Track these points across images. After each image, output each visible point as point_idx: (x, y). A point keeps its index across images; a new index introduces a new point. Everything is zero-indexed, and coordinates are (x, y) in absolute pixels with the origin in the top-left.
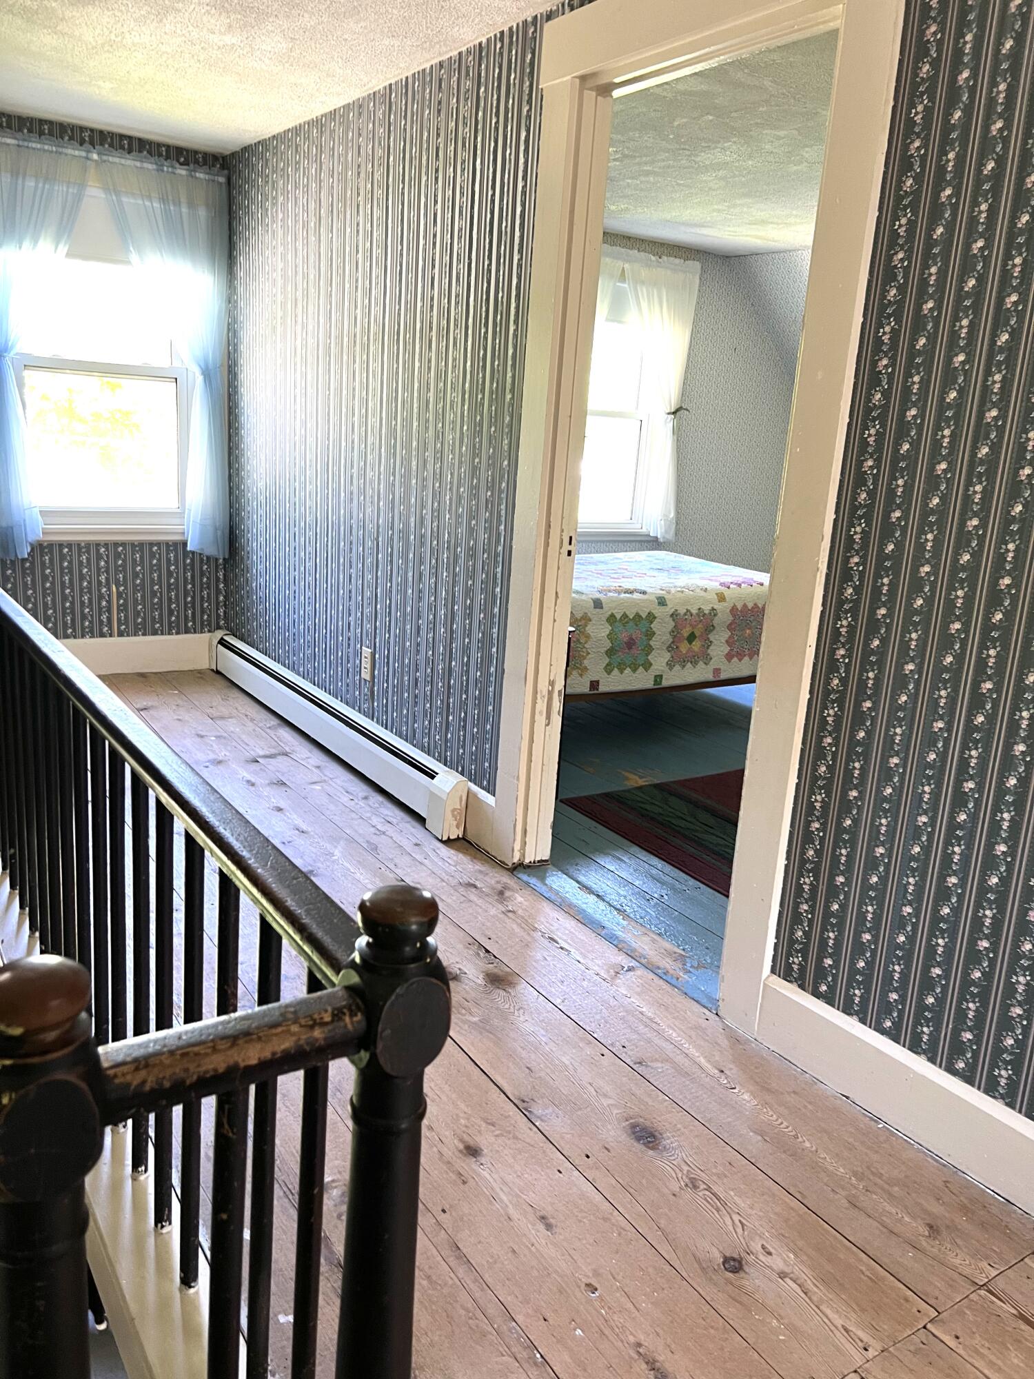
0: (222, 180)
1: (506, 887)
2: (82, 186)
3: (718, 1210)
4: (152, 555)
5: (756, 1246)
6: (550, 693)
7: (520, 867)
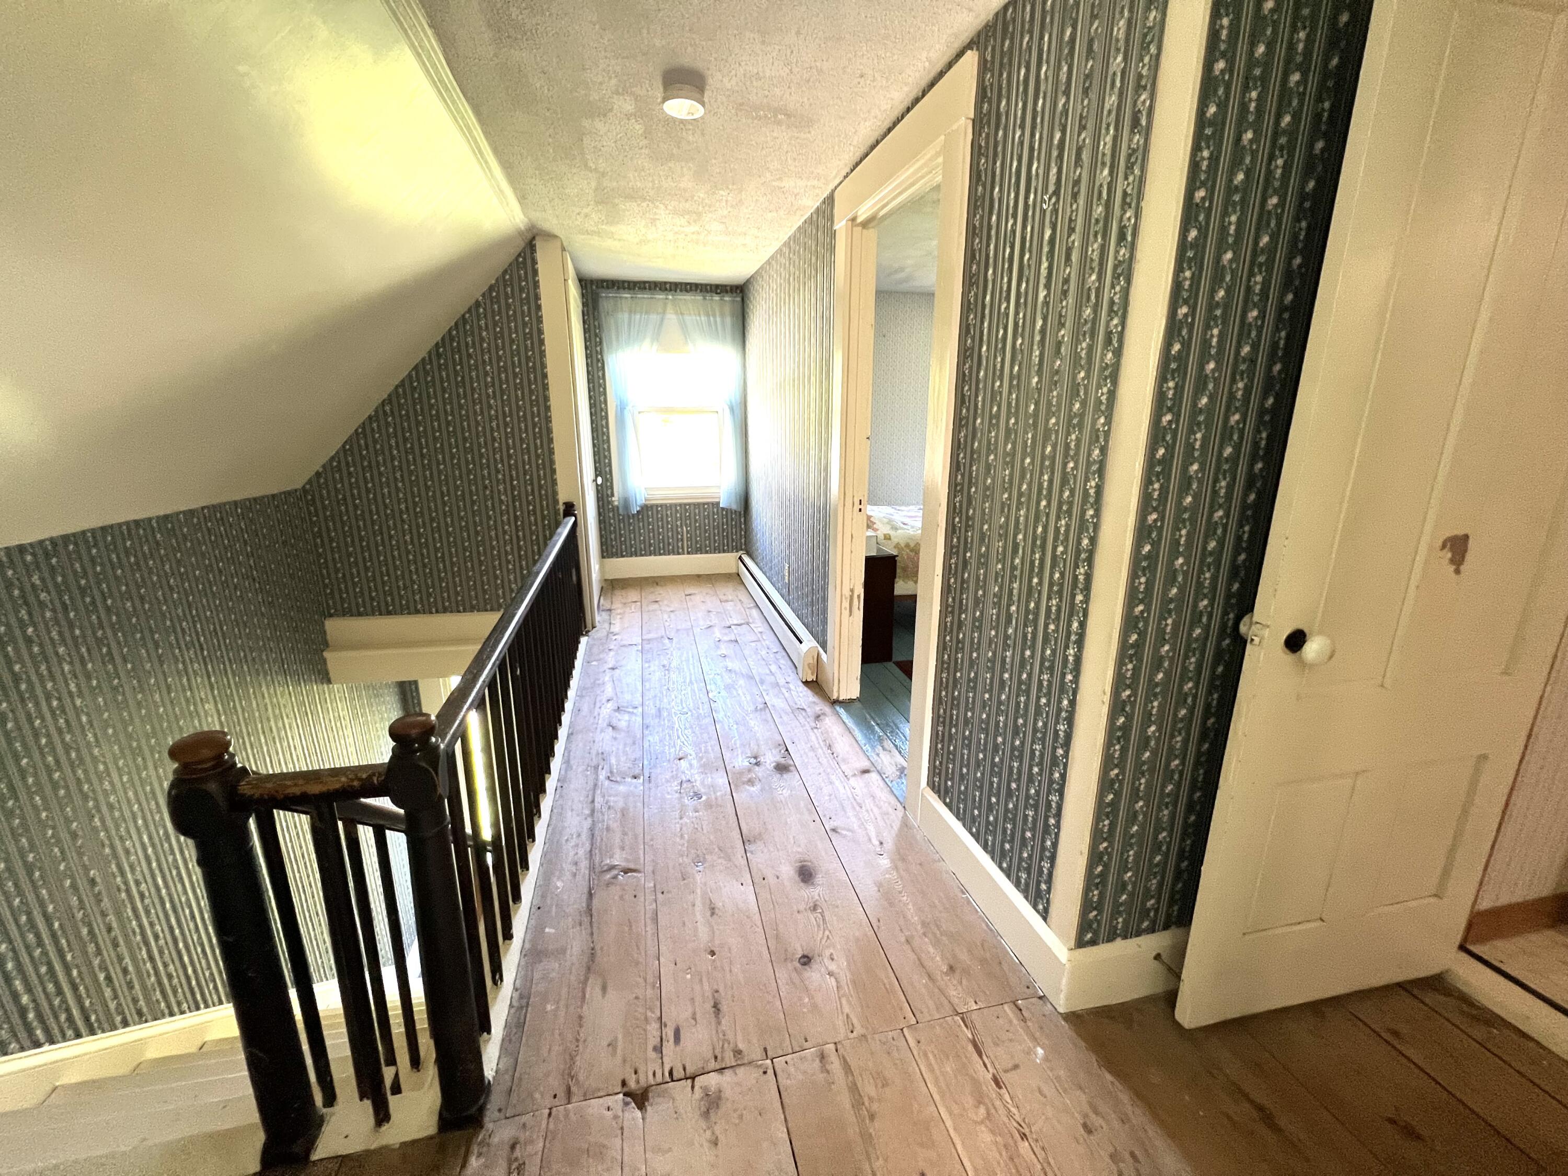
0: (739, 299)
1: (824, 714)
2: (664, 312)
3: (819, 926)
4: (705, 510)
5: (827, 953)
6: (851, 597)
7: (835, 702)
